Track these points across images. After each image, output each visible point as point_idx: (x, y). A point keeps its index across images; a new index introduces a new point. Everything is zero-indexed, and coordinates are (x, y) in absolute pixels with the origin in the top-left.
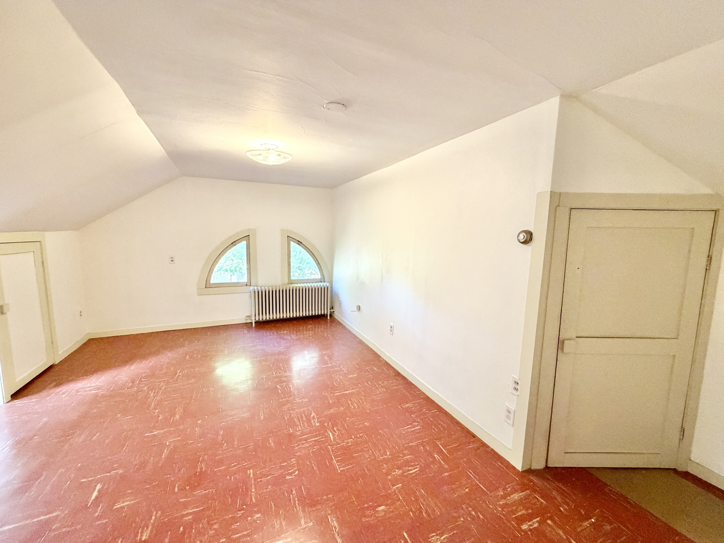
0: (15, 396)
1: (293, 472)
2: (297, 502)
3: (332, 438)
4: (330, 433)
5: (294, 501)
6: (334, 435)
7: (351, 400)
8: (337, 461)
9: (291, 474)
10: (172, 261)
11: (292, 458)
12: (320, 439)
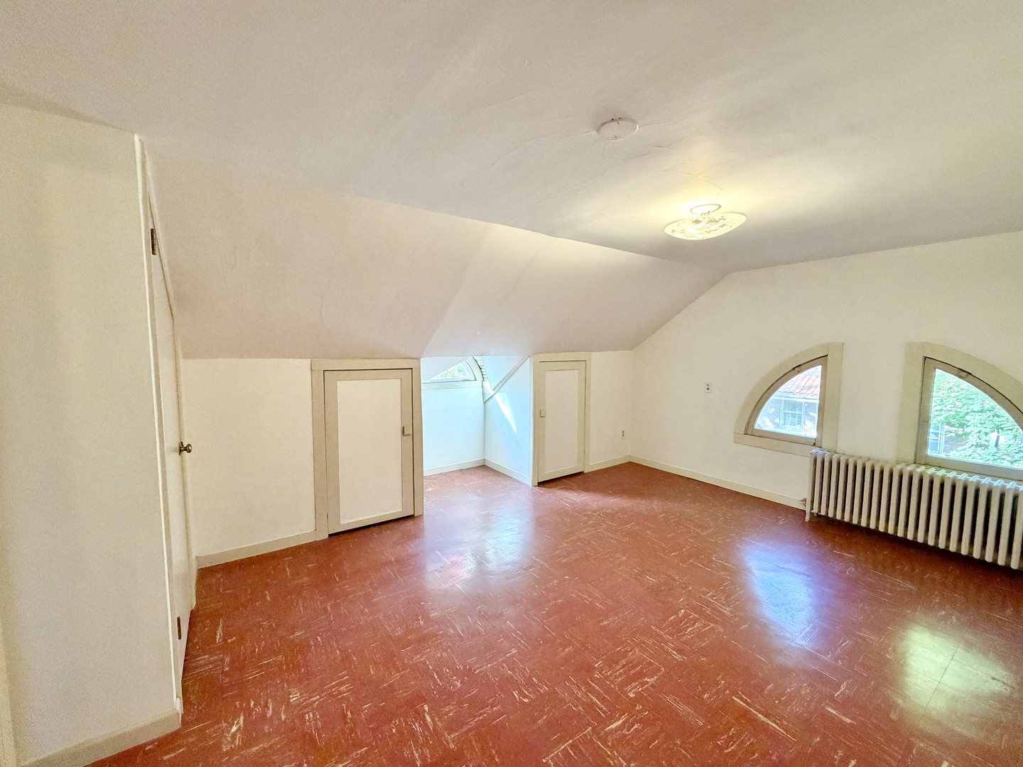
0: (541, 484)
1: (525, 697)
2: (481, 718)
3: (613, 726)
4: (621, 721)
5: (481, 714)
6: (620, 728)
7: (740, 734)
8: (565, 752)
9: (521, 693)
10: (708, 389)
11: (546, 685)
12: (601, 709)
